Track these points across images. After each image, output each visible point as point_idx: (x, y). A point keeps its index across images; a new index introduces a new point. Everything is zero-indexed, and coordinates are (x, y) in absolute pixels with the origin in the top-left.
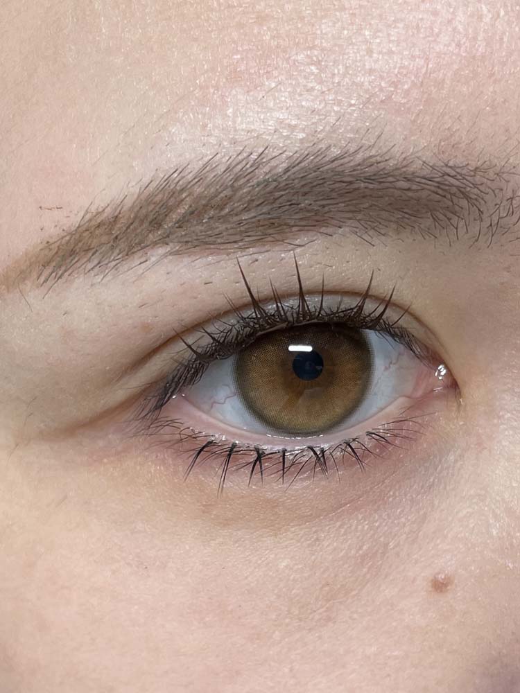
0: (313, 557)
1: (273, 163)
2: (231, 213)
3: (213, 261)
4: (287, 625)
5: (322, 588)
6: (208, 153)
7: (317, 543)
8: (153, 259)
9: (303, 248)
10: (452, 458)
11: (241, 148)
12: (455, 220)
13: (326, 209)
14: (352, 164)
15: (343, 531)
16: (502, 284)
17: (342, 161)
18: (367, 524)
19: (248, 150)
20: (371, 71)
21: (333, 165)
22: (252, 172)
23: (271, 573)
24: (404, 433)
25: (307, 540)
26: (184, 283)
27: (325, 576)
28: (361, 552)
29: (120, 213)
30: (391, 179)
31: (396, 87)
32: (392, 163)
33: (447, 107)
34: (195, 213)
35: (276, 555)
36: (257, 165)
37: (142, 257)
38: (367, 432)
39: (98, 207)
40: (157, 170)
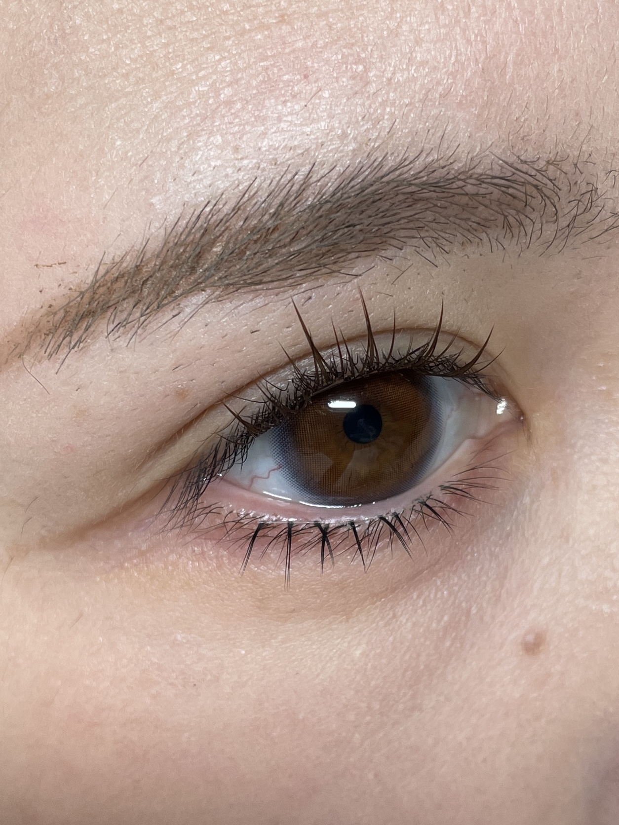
9: (361, 278)
14: (412, 172)
19: (292, 171)
29: (142, 261)
35: (349, 642)
37: (174, 308)
38: (441, 486)
39: (114, 257)
40: (184, 205)
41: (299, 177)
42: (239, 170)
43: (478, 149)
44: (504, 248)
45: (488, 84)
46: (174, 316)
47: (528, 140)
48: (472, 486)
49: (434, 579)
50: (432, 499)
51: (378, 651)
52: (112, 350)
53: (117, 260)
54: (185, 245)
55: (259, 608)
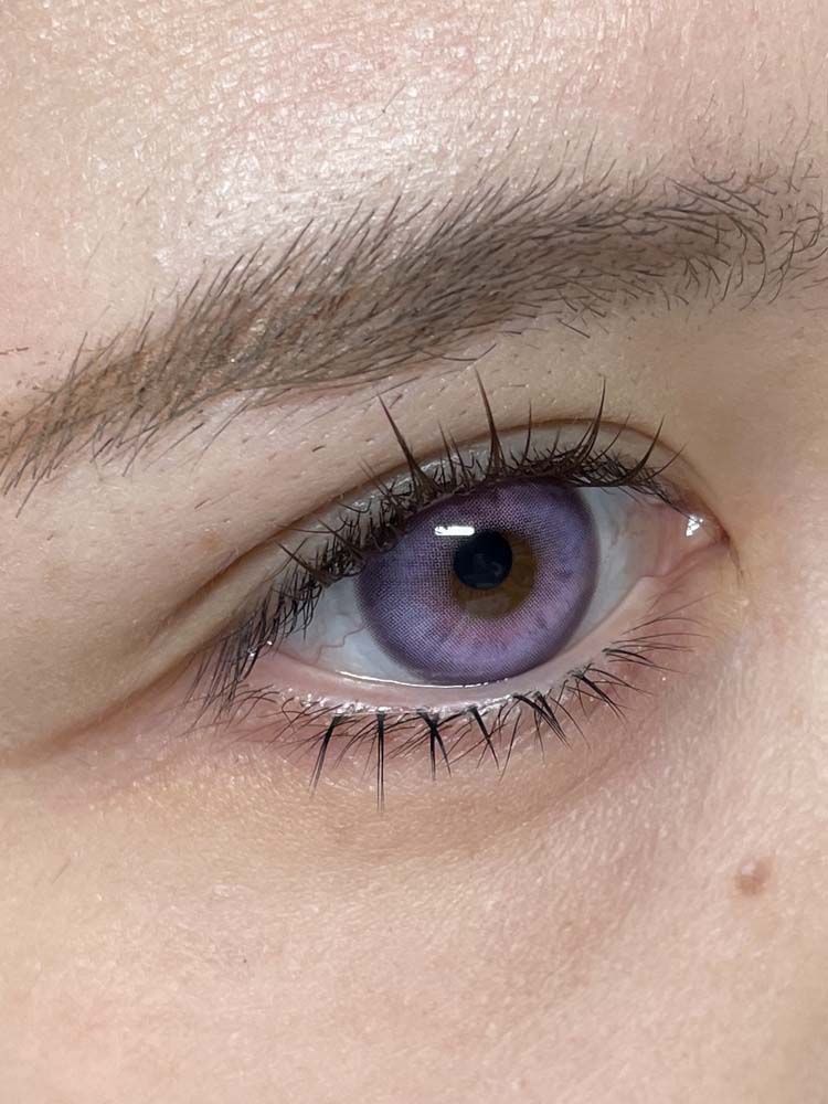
1: (413, 226)
5: (560, 930)
6: (295, 222)
9: (476, 363)
14: (547, 206)
17: (530, 204)
19: (367, 208)
22: (378, 245)
27: (564, 909)
37: (193, 418)
38: (605, 650)
39: (100, 341)
40: (204, 262)
41: (378, 219)
42: (286, 208)
43: (643, 166)
44: (687, 303)
45: (655, 69)
46: (195, 429)
47: (716, 148)
48: (651, 647)
49: (601, 788)
50: (593, 670)
51: (520, 899)
52: (101, 480)
53: (105, 344)
54: (207, 322)
55: (338, 841)
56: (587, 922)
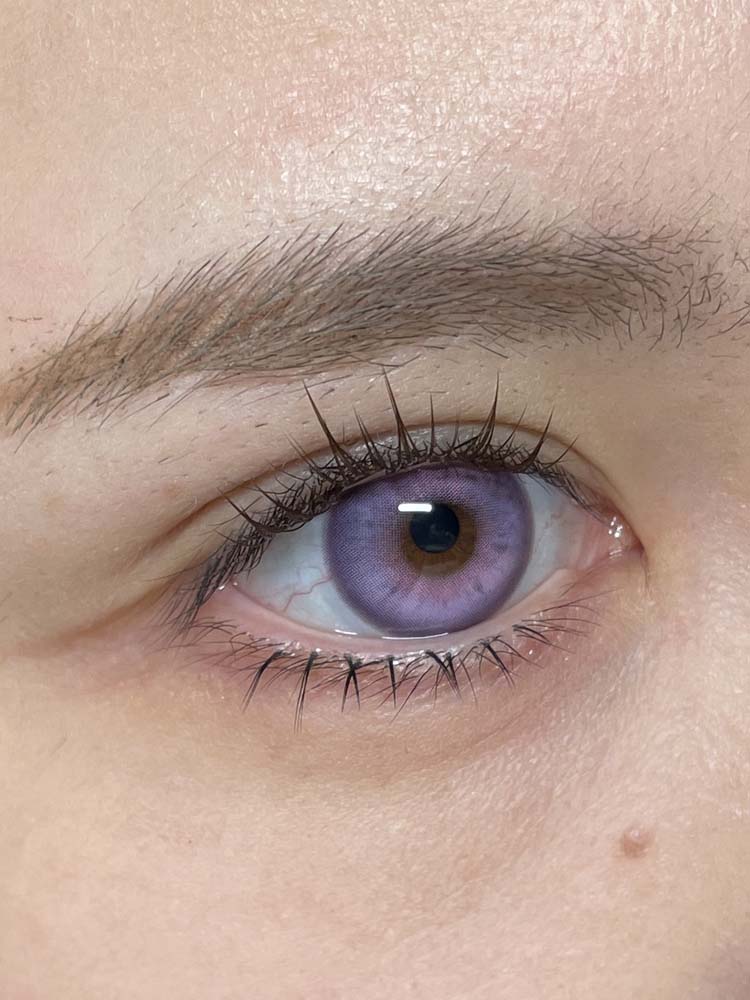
0: (441, 815)
1: (351, 249)
2: (293, 323)
3: (267, 394)
4: (406, 918)
6: (254, 236)
7: (447, 793)
8: (178, 392)
9: (401, 368)
10: (641, 655)
11: (303, 228)
12: (625, 313)
13: (432, 311)
14: (468, 243)
15: (484, 773)
16: (701, 397)
17: (453, 239)
18: (519, 762)
19: (313, 230)
20: (487, 108)
21: (439, 246)
22: (320, 262)
23: (377, 843)
24: (568, 624)
25: (431, 789)
26: (225, 427)
27: (460, 842)
28: (512, 804)
29: (126, 325)
30: (526, 261)
31: (525, 128)
32: (526, 237)
33: (603, 152)
34: (239, 326)
35: (385, 814)
36: (328, 251)
39: (94, 318)
40: (179, 262)
42: (248, 224)
43: (553, 218)
44: (599, 339)
47: (622, 208)
53: (98, 321)
56: (482, 856)
